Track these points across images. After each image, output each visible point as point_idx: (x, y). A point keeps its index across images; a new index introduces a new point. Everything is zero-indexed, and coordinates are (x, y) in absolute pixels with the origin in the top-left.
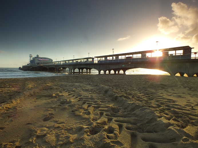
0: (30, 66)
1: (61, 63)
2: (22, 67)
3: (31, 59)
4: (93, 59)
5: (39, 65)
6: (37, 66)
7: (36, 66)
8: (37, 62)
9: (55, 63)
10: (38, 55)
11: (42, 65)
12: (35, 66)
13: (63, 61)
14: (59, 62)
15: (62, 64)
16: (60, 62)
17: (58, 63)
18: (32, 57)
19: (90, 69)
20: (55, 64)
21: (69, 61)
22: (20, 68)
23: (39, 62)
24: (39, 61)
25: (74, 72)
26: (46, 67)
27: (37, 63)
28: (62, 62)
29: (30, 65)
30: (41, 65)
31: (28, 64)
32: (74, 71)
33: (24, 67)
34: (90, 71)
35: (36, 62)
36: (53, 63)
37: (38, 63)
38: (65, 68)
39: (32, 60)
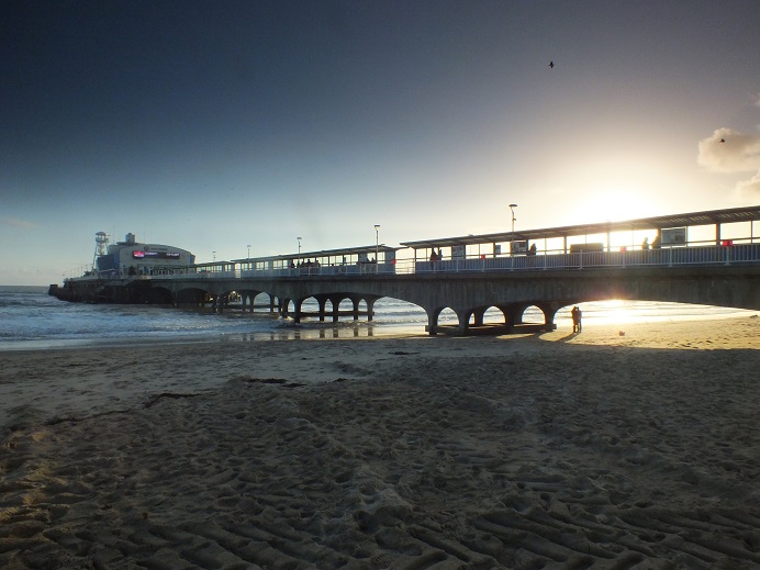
0: (97, 281)
1: (233, 269)
2: (61, 285)
3: (100, 251)
4: (390, 252)
5: (134, 277)
6: (125, 284)
7: (123, 281)
8: (128, 266)
9: (208, 269)
10: (130, 237)
11: (149, 277)
12: (118, 283)
13: (242, 262)
14: (223, 264)
15: (238, 274)
16: (228, 264)
17: (219, 268)
18: (106, 240)
19: (371, 300)
20: (209, 276)
21: (271, 260)
22: (53, 290)
23: (135, 264)
24: (137, 258)
25: (298, 315)
26: (166, 286)
27: (125, 270)
28: (238, 266)
29: (96, 277)
30: (143, 277)
31: (87, 274)
32: (298, 308)
33: (70, 284)
34: (370, 306)
35: (121, 265)
36: (199, 270)
37: (132, 271)
38: (253, 294)
39: (106, 253)
